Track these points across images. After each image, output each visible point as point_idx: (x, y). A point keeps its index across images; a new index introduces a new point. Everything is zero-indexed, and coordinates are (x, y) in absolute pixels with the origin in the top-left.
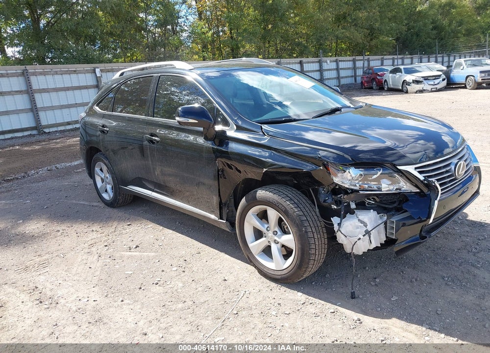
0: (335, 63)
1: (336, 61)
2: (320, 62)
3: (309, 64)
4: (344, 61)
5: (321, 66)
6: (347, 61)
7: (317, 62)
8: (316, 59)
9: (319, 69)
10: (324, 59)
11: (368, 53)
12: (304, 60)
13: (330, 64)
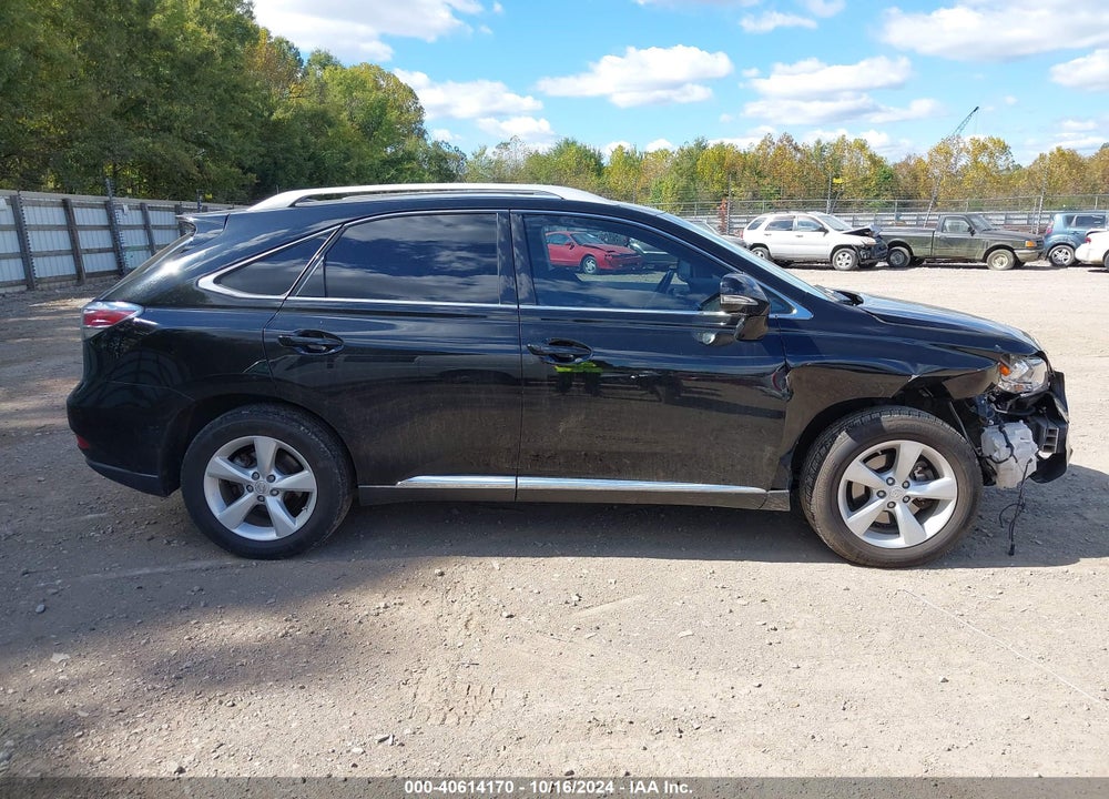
0: (139, 212)
1: (142, 208)
2: (108, 207)
3: (84, 210)
4: (158, 209)
5: (111, 217)
6: (164, 209)
7: (100, 206)
8: (100, 200)
9: (107, 224)
10: (117, 200)
11: (210, 196)
12: (74, 198)
13: (129, 215)
